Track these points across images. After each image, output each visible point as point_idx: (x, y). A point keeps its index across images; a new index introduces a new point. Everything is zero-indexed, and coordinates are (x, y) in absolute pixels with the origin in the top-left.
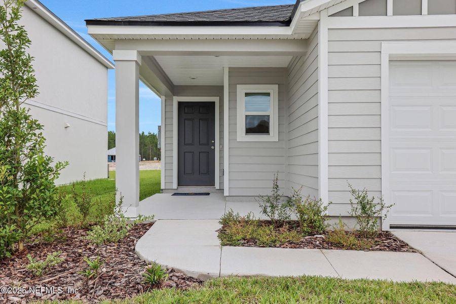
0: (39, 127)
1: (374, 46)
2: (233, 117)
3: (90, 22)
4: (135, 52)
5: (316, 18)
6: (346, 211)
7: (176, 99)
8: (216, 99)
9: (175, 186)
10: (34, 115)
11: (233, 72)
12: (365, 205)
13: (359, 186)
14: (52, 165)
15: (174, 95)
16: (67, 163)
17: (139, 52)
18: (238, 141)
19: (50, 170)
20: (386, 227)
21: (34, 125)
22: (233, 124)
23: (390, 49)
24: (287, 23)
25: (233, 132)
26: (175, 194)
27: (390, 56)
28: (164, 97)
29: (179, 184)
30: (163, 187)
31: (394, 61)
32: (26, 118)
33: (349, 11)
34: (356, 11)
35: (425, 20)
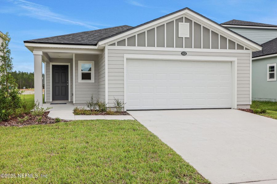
1: (122, 55)
3: (25, 42)
4: (42, 52)
5: (104, 46)
7: (51, 64)
8: (69, 64)
9: (51, 100)
12: (118, 104)
15: (50, 62)
17: (43, 52)
18: (78, 82)
20: (125, 110)
22: (77, 76)
23: (126, 56)
24: (96, 45)
25: (77, 79)
26: (51, 104)
28: (46, 63)
29: (53, 100)
33: (114, 44)
34: (116, 44)
35: (136, 48)
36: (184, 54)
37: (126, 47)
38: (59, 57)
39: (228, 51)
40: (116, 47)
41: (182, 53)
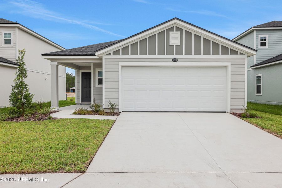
0: (27, 85)
1: (117, 63)
2: (94, 79)
5: (101, 56)
6: (107, 107)
10: (26, 83)
11: (94, 64)
12: (112, 106)
13: (111, 100)
14: (31, 95)
15: (80, 70)
16: (34, 95)
17: (57, 62)
18: (96, 86)
19: (30, 96)
20: (120, 111)
21: (26, 85)
22: (94, 81)
23: (121, 64)
25: (94, 84)
26: (81, 105)
27: (121, 66)
29: (82, 101)
30: (76, 103)
31: (122, 67)
32: (24, 83)
33: (110, 54)
34: (112, 54)
35: (130, 56)
36: (175, 60)
37: (121, 56)
38: (84, 66)
39: (220, 56)
40: (112, 57)
41: (173, 60)
